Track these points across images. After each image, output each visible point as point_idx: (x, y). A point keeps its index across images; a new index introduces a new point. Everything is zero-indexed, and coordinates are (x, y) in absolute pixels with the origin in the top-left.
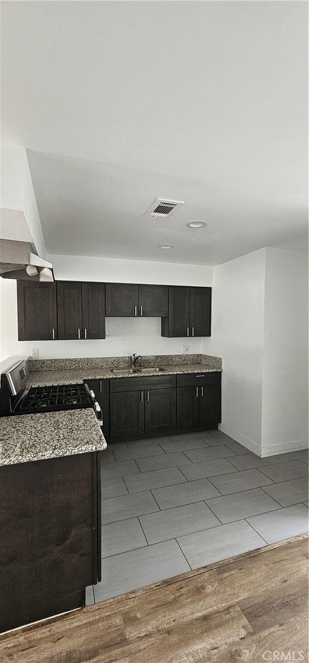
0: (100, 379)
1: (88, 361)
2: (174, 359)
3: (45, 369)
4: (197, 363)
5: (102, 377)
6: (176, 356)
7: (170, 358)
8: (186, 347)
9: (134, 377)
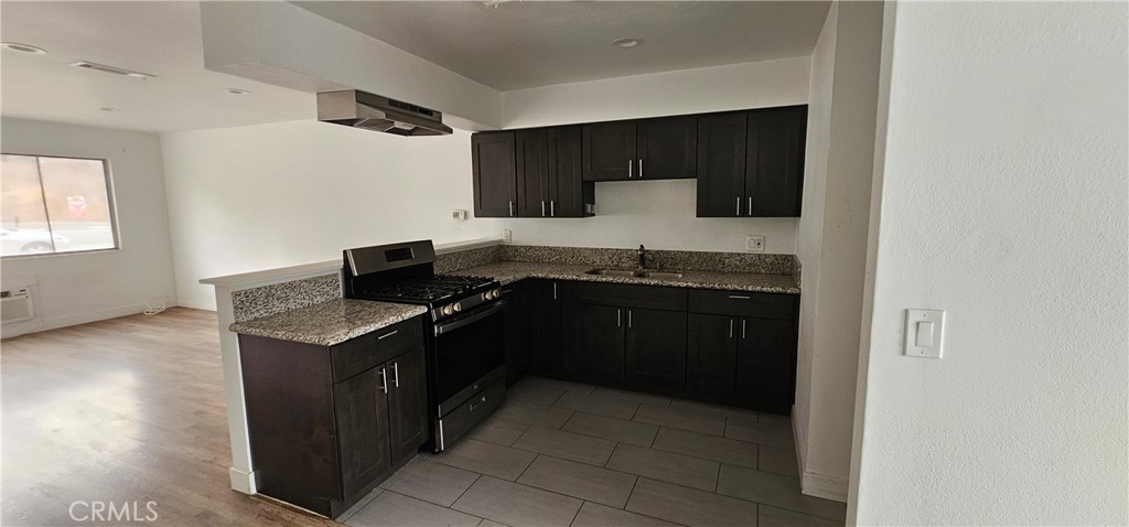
0: (554, 280)
1: (574, 251)
2: (727, 261)
3: (518, 258)
4: (783, 274)
5: (557, 276)
6: (731, 255)
7: (717, 258)
8: (756, 238)
9: (606, 282)
